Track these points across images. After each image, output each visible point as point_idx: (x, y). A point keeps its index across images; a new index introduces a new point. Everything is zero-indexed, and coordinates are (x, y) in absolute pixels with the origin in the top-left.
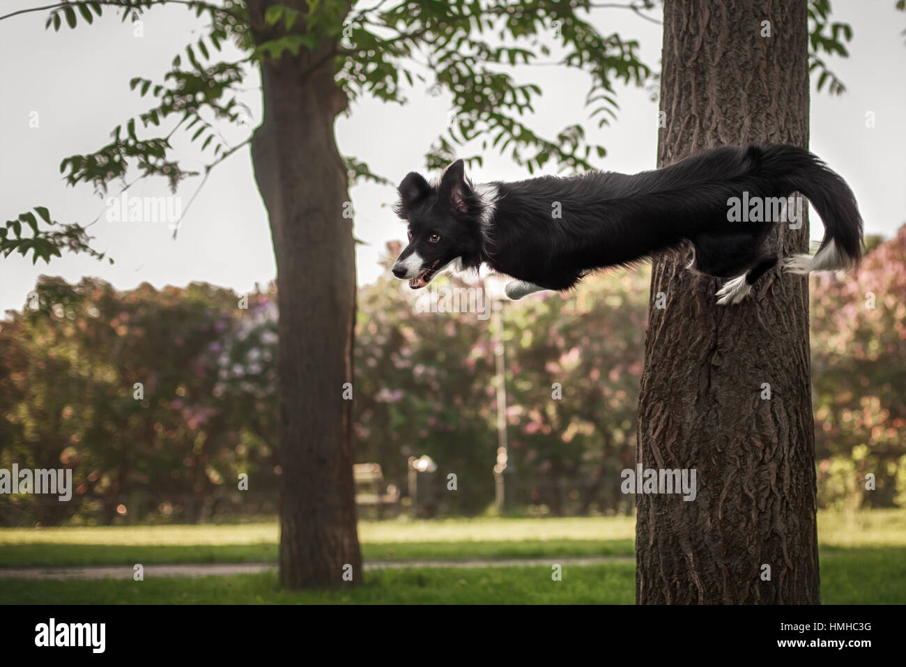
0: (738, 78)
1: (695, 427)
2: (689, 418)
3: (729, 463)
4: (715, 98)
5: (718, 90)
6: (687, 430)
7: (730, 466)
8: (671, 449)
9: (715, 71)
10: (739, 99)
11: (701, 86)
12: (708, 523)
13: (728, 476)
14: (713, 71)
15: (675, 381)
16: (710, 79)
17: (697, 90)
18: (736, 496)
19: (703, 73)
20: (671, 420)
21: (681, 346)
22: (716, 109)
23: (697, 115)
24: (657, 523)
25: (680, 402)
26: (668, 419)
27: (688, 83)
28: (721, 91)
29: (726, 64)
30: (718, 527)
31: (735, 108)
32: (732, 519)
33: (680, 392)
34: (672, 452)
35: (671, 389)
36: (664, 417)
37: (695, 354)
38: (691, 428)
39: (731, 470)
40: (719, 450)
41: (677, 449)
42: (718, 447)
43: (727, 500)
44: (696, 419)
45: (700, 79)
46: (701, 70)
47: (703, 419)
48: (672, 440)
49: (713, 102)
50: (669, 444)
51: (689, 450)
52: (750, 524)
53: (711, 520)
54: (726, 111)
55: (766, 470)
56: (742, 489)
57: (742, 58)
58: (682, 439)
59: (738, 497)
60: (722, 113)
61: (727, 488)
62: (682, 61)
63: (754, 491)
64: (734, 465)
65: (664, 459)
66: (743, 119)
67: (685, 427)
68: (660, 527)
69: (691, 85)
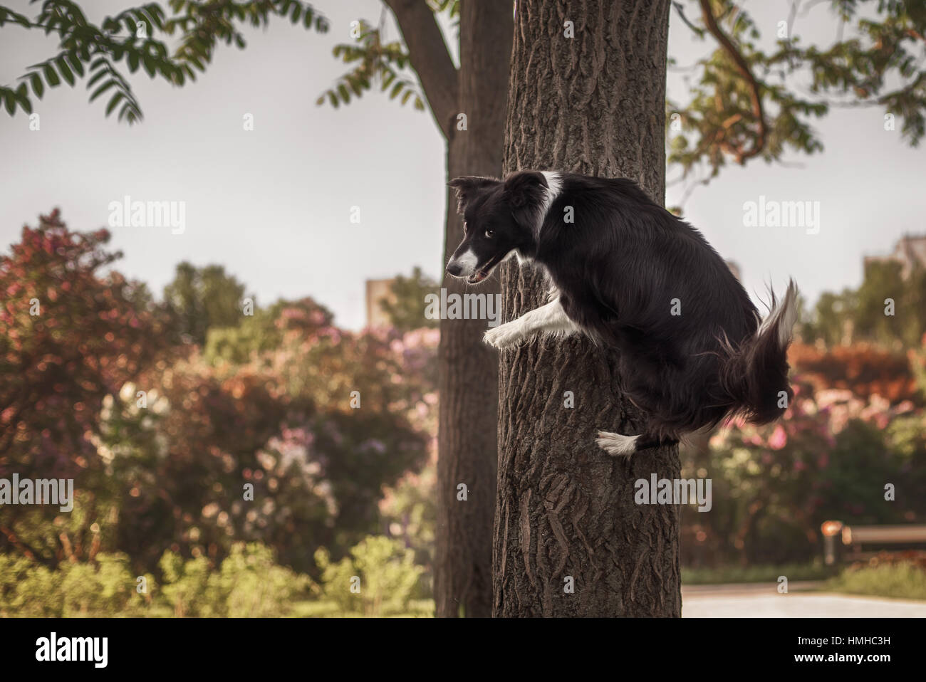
0: (635, 131)
1: (611, 502)
2: (600, 491)
3: (642, 541)
4: (611, 148)
5: (614, 140)
6: (599, 507)
7: (642, 544)
8: (578, 525)
9: (612, 120)
10: (634, 153)
11: (595, 133)
12: (621, 605)
13: (640, 555)
14: (610, 119)
15: (581, 452)
16: (606, 126)
17: (590, 137)
18: (646, 577)
19: (597, 119)
20: (578, 494)
21: (586, 413)
22: (612, 160)
23: (590, 163)
24: (554, 607)
25: (589, 474)
26: (574, 492)
27: (577, 127)
28: (618, 141)
29: (622, 112)
30: (630, 610)
31: (631, 161)
32: (643, 601)
33: (589, 463)
34: (579, 527)
35: (577, 459)
36: (570, 489)
37: (606, 422)
38: (603, 502)
39: (644, 548)
40: (635, 527)
41: (585, 526)
42: (633, 523)
43: (639, 580)
44: (611, 493)
45: (593, 125)
46: (595, 116)
47: (619, 493)
48: (580, 515)
49: (609, 152)
50: (576, 520)
51: (601, 526)
52: (658, 607)
53: (623, 602)
54: (623, 163)
55: (669, 549)
56: (652, 569)
57: (637, 109)
58: (592, 515)
59: (648, 578)
60: (618, 165)
61: (639, 569)
62: (568, 102)
63: (661, 571)
64: (646, 543)
65: (567, 536)
66: (639, 174)
67: (595, 501)
68: (557, 611)
69: (581, 130)
